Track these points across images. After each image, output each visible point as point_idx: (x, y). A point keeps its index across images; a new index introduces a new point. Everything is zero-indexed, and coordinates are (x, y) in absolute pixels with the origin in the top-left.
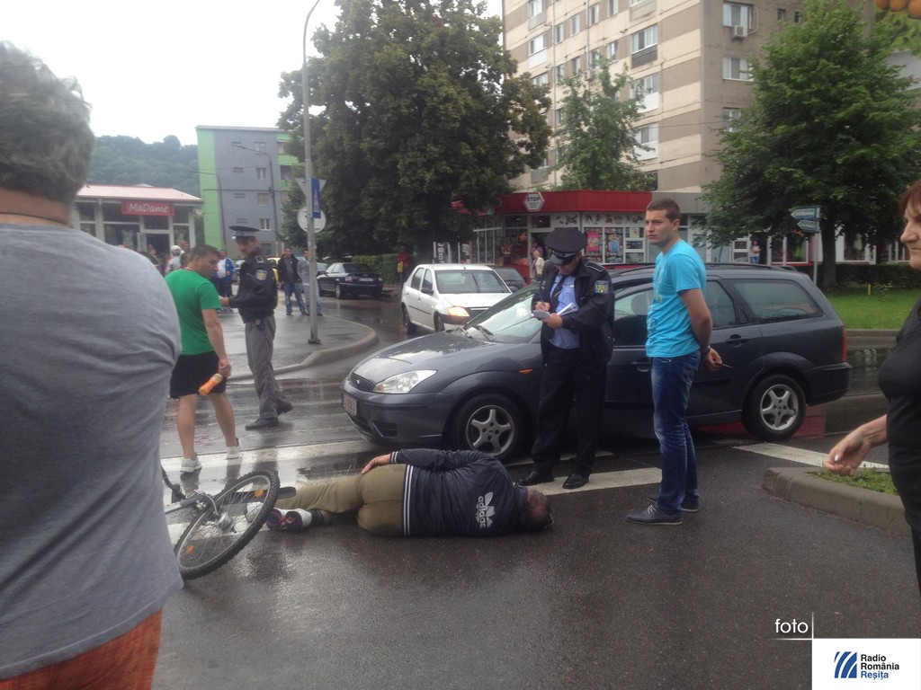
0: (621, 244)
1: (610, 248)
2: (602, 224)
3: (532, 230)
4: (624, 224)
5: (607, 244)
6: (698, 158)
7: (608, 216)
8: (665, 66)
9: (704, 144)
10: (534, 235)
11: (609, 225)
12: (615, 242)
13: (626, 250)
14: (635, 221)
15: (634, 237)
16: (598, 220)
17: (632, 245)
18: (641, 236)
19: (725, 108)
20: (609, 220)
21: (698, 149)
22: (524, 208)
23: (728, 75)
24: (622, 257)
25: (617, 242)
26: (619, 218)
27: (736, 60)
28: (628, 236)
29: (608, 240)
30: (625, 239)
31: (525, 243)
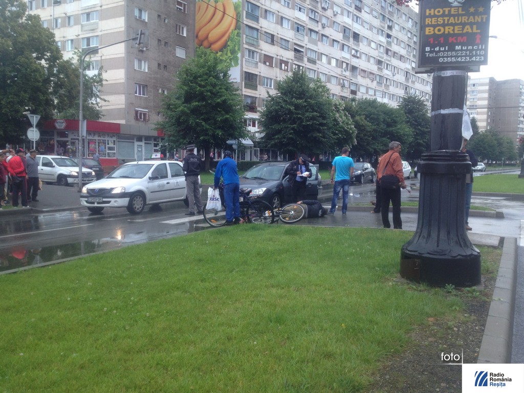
0: (105, 148)
1: (100, 150)
2: (96, 138)
3: (57, 138)
4: (106, 139)
5: (99, 148)
6: (124, 106)
7: (99, 134)
8: (103, 58)
9: (127, 99)
10: (58, 141)
11: (100, 138)
12: (102, 147)
13: (107, 151)
14: (112, 137)
15: (111, 145)
16: (94, 135)
17: (110, 149)
18: (114, 144)
19: (135, 83)
20: (99, 136)
21: (124, 102)
22: (55, 128)
23: (136, 67)
24: (106, 154)
25: (103, 147)
26: (104, 135)
27: (140, 61)
28: (108, 144)
29: (99, 146)
30: (107, 146)
31: (53, 145)
